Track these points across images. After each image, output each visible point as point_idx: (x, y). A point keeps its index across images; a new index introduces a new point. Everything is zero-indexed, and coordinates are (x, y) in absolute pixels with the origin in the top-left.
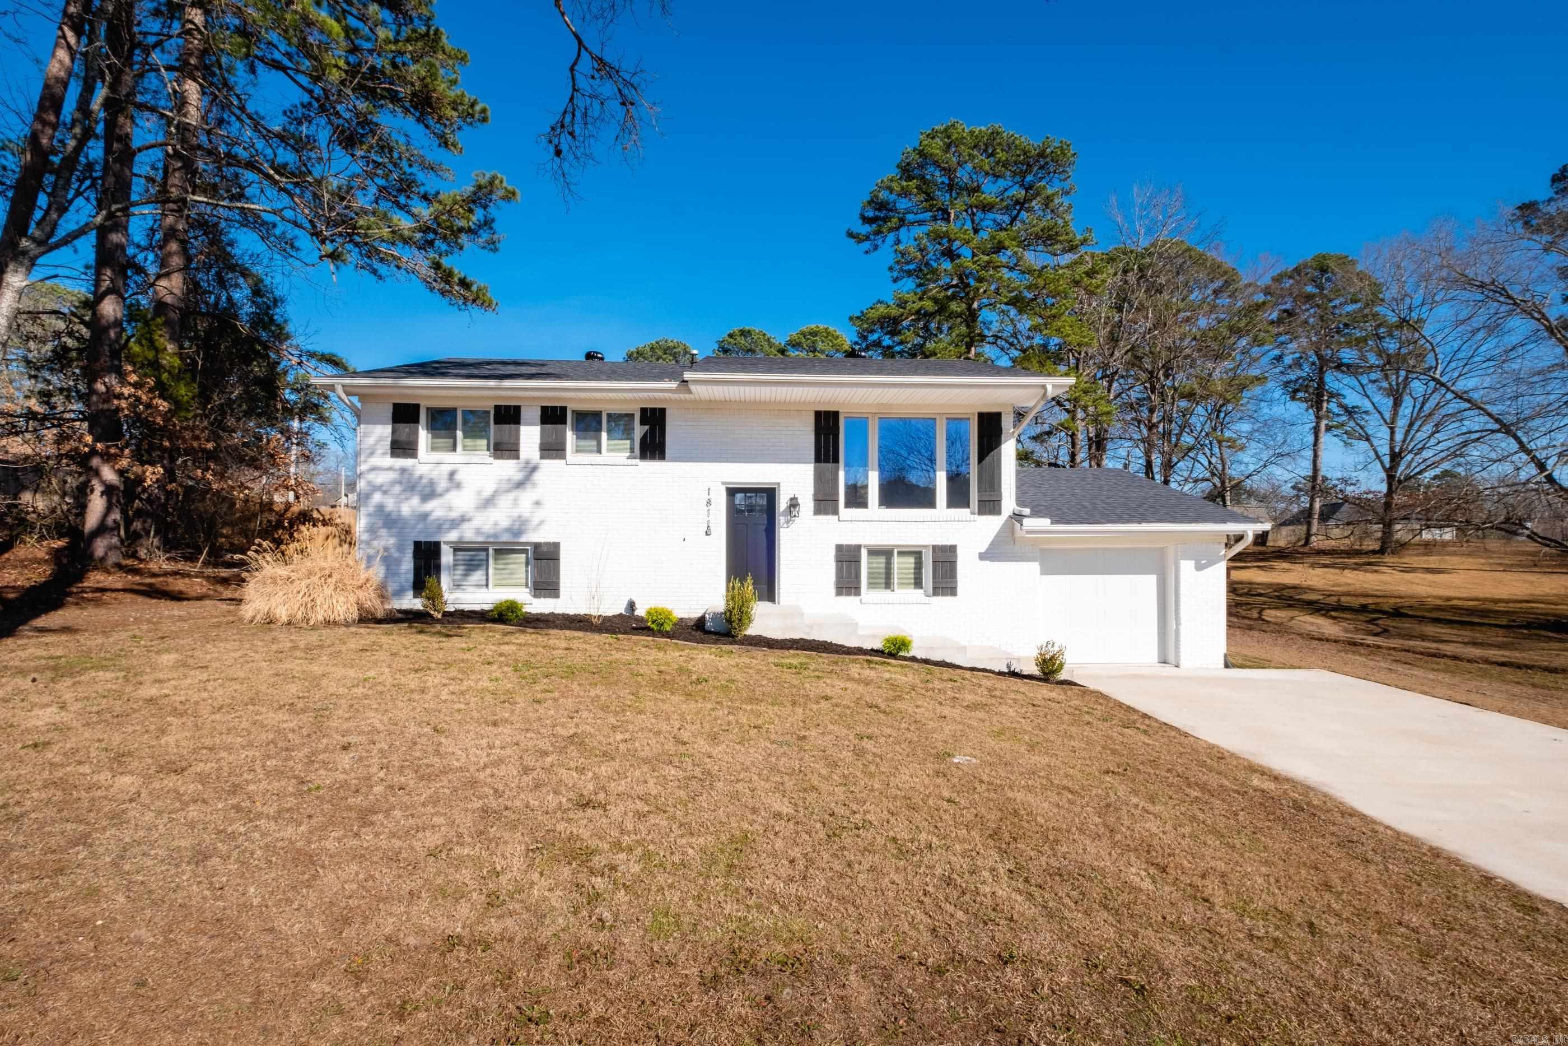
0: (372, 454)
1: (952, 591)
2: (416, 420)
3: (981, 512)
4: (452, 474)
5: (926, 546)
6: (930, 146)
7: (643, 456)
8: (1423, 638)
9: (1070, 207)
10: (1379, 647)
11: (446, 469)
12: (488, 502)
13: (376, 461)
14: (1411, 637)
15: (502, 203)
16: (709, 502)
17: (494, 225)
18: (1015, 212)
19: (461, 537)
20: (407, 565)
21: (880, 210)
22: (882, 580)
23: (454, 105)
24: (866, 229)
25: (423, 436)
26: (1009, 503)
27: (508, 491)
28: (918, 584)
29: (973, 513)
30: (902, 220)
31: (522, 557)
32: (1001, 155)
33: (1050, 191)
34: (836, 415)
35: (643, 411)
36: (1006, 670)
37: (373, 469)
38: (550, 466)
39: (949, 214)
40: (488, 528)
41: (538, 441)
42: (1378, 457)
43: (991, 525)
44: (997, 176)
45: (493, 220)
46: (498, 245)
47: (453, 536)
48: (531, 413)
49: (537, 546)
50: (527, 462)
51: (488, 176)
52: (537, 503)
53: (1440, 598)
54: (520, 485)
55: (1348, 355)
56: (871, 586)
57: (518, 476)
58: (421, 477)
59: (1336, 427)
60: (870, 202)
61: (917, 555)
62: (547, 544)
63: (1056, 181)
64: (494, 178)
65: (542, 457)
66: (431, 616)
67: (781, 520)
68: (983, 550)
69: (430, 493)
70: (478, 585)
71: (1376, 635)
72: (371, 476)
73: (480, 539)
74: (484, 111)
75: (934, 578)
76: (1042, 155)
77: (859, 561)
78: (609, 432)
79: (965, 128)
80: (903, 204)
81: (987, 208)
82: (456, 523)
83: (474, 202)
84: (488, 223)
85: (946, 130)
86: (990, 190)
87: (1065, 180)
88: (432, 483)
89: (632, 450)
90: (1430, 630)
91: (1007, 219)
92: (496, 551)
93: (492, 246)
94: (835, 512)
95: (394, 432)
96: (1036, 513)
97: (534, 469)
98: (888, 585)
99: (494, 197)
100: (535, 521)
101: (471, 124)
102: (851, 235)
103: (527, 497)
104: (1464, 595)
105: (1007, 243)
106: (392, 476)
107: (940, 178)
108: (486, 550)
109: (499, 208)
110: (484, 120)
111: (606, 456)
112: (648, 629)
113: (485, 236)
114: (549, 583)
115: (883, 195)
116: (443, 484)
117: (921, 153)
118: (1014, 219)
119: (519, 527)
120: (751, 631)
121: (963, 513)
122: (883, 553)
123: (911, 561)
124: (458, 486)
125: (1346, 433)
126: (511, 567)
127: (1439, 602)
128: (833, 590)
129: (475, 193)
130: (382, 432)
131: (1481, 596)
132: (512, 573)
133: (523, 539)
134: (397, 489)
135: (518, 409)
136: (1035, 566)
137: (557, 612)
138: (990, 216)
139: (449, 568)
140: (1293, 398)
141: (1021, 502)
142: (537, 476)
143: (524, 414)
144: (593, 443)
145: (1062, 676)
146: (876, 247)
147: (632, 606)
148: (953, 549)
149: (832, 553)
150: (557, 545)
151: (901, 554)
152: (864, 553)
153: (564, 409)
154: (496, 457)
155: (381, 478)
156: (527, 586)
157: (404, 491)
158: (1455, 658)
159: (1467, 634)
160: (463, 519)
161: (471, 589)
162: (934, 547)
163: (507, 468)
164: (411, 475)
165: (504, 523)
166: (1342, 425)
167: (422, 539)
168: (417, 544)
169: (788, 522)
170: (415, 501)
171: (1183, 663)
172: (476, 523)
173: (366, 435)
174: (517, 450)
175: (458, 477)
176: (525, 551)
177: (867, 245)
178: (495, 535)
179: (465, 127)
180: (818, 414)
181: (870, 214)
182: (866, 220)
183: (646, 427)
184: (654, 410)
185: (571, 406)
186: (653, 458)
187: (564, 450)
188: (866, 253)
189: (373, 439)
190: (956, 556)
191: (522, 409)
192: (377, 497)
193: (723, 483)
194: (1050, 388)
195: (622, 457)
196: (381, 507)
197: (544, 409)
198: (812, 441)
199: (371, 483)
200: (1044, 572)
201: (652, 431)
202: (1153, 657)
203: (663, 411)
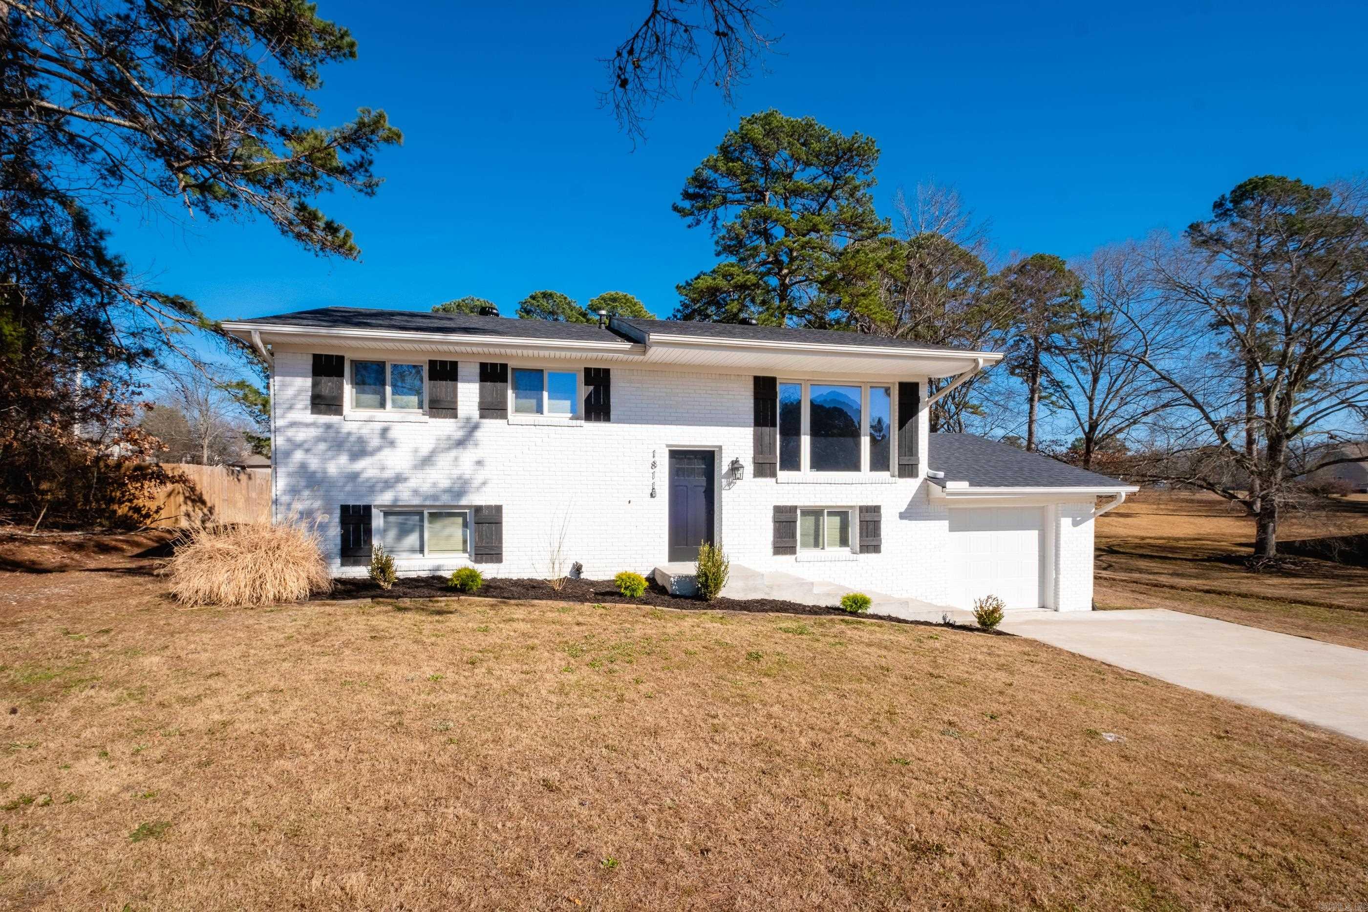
0: (291, 408)
1: (876, 549)
2: (341, 374)
3: (901, 475)
4: (385, 431)
5: (851, 507)
6: (750, 129)
7: (588, 418)
9: (871, 198)
11: (378, 426)
12: (426, 461)
13: (294, 416)
15: (383, 146)
16: (654, 465)
17: (372, 169)
18: (822, 199)
19: (396, 500)
20: (335, 531)
21: (700, 187)
22: (812, 540)
23: (322, 34)
24: (687, 204)
25: (348, 391)
26: (924, 469)
27: (449, 449)
28: (844, 541)
29: (893, 476)
30: (724, 198)
31: (460, 520)
32: (816, 146)
33: (857, 183)
34: (774, 380)
35: (587, 370)
36: (942, 622)
37: (293, 424)
38: (491, 425)
39: (764, 196)
40: (426, 488)
41: (477, 400)
42: (1080, 423)
43: (909, 487)
44: (809, 165)
45: (371, 163)
46: (376, 189)
47: (386, 498)
48: (469, 369)
49: (478, 509)
50: (468, 419)
51: (374, 113)
52: (479, 463)
54: (461, 443)
56: (804, 545)
57: (459, 434)
58: (349, 434)
59: (1046, 398)
60: (695, 179)
61: (842, 514)
62: (489, 507)
63: (860, 174)
64: (381, 116)
65: (482, 416)
66: (379, 587)
67: (721, 482)
68: (903, 510)
69: (360, 450)
70: (413, 551)
72: (290, 433)
73: (416, 501)
74: (352, 45)
75: (861, 536)
76: (850, 150)
77: (795, 522)
78: (551, 392)
79: (783, 117)
80: (724, 183)
81: (797, 192)
82: (388, 484)
83: (354, 141)
84: (362, 165)
85: (766, 118)
86: (802, 177)
87: (867, 173)
88: (361, 440)
89: (573, 411)
91: (815, 205)
92: (431, 514)
93: (370, 189)
94: (773, 475)
95: (315, 385)
96: (954, 479)
97: (476, 427)
98: (816, 544)
99: (375, 138)
100: (476, 483)
101: (334, 58)
102: (675, 208)
103: (468, 456)
105: (821, 227)
106: (313, 432)
107: (757, 162)
108: (421, 514)
109: (378, 150)
110: (351, 54)
111: (547, 416)
112: (621, 595)
113: (361, 179)
114: (491, 548)
115: (707, 173)
116: (375, 442)
117: (743, 137)
118: (822, 206)
119: (460, 488)
121: (884, 475)
122: (815, 513)
123: (837, 520)
124: (392, 444)
125: (1053, 403)
126: (447, 531)
128: (770, 549)
129: (356, 132)
130: (304, 383)
132: (449, 537)
133: (464, 502)
134: (322, 446)
135: (454, 365)
136: (945, 524)
137: (499, 577)
138: (801, 201)
139: (378, 530)
140: (1012, 373)
141: (931, 466)
142: (478, 434)
143: (462, 370)
144: (534, 402)
145: (1001, 627)
146: (698, 222)
147: (578, 569)
148: (876, 509)
149: (770, 514)
150: (499, 509)
151: (830, 514)
152: (799, 512)
153: (504, 367)
154: (432, 416)
155: (301, 435)
156: (465, 550)
157: (329, 449)
160: (399, 479)
161: (405, 555)
162: (861, 509)
163: (445, 427)
164: (338, 432)
165: (445, 483)
167: (351, 502)
168: (345, 509)
169: (729, 484)
170: (343, 459)
171: (1062, 608)
172: (413, 483)
173: (284, 386)
174: (455, 409)
175: (392, 434)
176: (463, 515)
177: (690, 220)
178: (435, 497)
179: (328, 60)
180: (757, 380)
181: (691, 191)
182: (687, 196)
183: (591, 388)
184: (598, 370)
185: (512, 364)
186: (598, 419)
187: (505, 410)
188: (689, 226)
189: (290, 392)
190: (880, 516)
191: (460, 365)
192: (298, 456)
193: (668, 446)
194: (981, 361)
195: (565, 417)
196: (303, 466)
197: (483, 366)
198: (752, 405)
199: (289, 440)
200: (951, 529)
201: (596, 391)
202: (1034, 602)
203: (607, 372)
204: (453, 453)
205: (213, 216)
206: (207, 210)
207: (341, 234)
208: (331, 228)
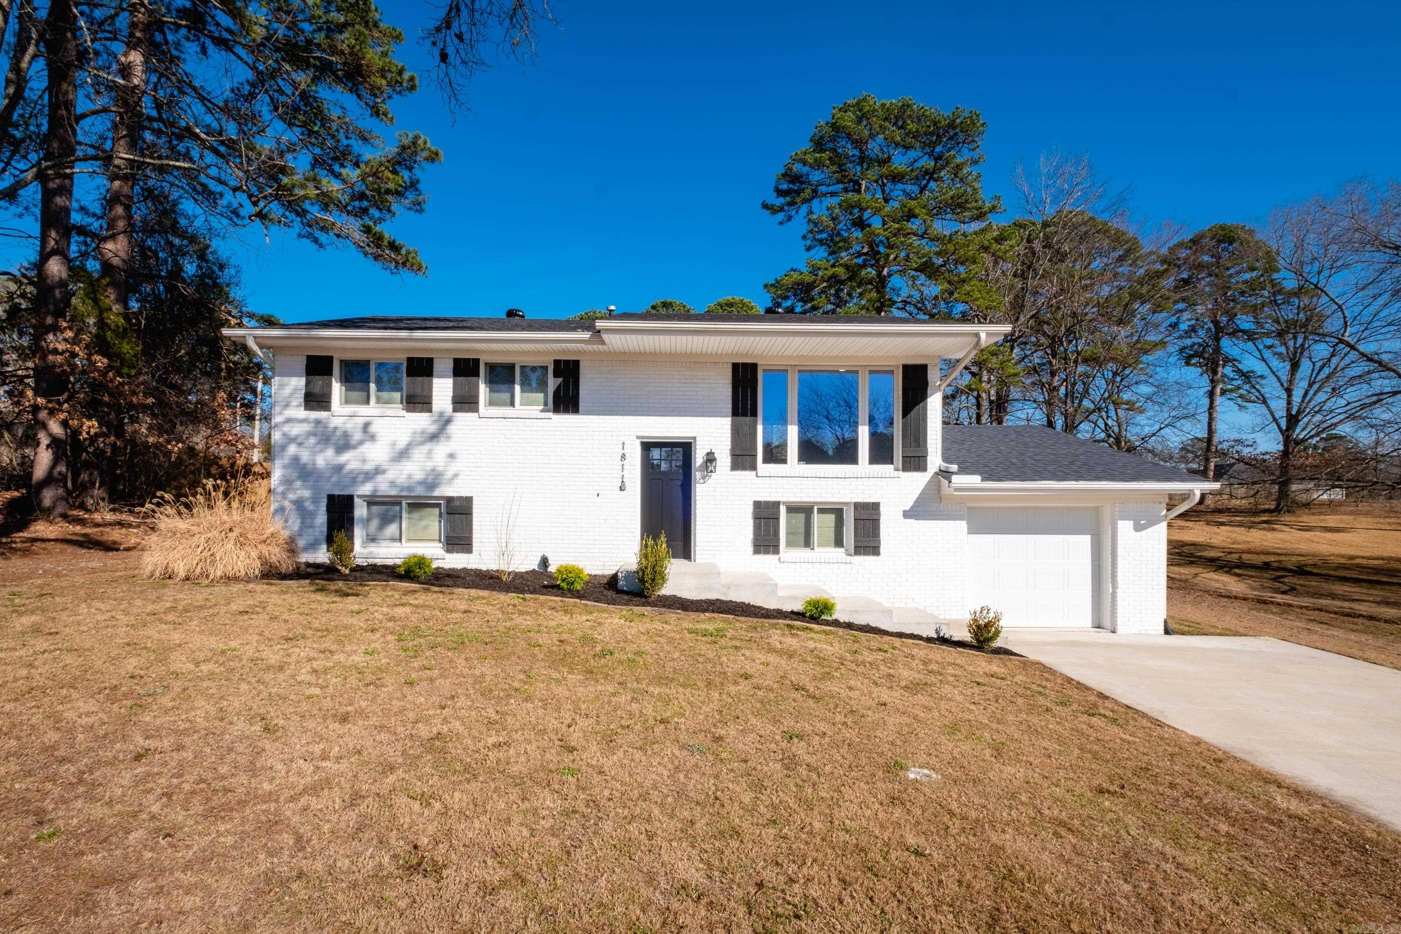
0: (287, 405)
1: (875, 550)
2: (330, 373)
3: (905, 468)
4: (366, 426)
5: (847, 504)
6: (842, 118)
7: (557, 409)
8: (1333, 596)
9: (979, 176)
10: (1290, 605)
11: (360, 421)
12: (403, 454)
13: (291, 413)
14: (1321, 596)
15: (425, 164)
16: (623, 457)
17: (419, 186)
18: (924, 182)
19: (375, 491)
20: (321, 519)
21: (793, 182)
22: (802, 538)
23: (383, 72)
24: (781, 201)
25: (337, 389)
26: (935, 459)
27: (422, 443)
28: (839, 542)
29: (897, 469)
30: (815, 191)
31: (437, 511)
32: (912, 126)
33: (959, 160)
34: (754, 367)
35: (557, 363)
36: (935, 636)
37: (289, 421)
38: (463, 419)
39: (860, 185)
40: (402, 480)
41: (451, 394)
42: (1275, 420)
43: (917, 482)
44: (907, 148)
45: (418, 181)
46: (424, 206)
47: (366, 489)
48: (444, 365)
49: (449, 500)
50: (441, 414)
51: (411, 136)
52: (452, 456)
53: (1343, 556)
54: (434, 437)
55: (1245, 322)
56: (790, 544)
57: (433, 428)
58: (336, 428)
59: (1231, 391)
60: (786, 174)
61: (838, 512)
62: (460, 498)
63: (965, 151)
64: (417, 138)
65: (455, 410)
66: (339, 571)
67: (697, 475)
68: (907, 508)
69: (344, 444)
70: (393, 540)
71: (1284, 593)
72: (286, 428)
73: (393, 492)
75: (855, 536)
76: (952, 125)
77: (778, 519)
78: (522, 385)
79: (877, 101)
80: (816, 176)
81: (897, 178)
82: (369, 476)
83: (399, 163)
84: (414, 184)
85: (858, 103)
86: (900, 161)
87: (973, 150)
88: (346, 435)
89: (546, 404)
90: (1339, 588)
91: (916, 189)
92: (409, 505)
93: (418, 207)
94: (753, 467)
95: (308, 384)
96: (963, 470)
97: (448, 421)
98: (807, 543)
99: (418, 159)
100: (449, 475)
101: (399, 91)
102: (765, 206)
103: (441, 450)
104: (1368, 554)
105: (917, 211)
106: (306, 427)
107: (852, 152)
108: (400, 504)
109: (423, 169)
110: (413, 88)
111: (519, 409)
112: (558, 587)
113: (411, 196)
114: (461, 538)
115: (797, 168)
116: (357, 436)
117: (834, 126)
118: (923, 189)
119: (433, 480)
120: (666, 590)
121: (887, 469)
122: (803, 510)
123: (831, 518)
124: (372, 438)
125: (1241, 396)
126: (424, 523)
127: (1343, 561)
128: (750, 548)
129: (399, 154)
130: (298, 383)
131: (1385, 555)
132: (426, 527)
133: (436, 493)
134: (312, 440)
135: (430, 361)
136: (963, 525)
137: (470, 567)
138: (900, 186)
139: (362, 520)
140: (1188, 364)
141: (946, 458)
142: (452, 428)
143: (437, 366)
144: (506, 396)
145: (998, 643)
146: (790, 218)
147: (544, 562)
148: (875, 506)
149: (750, 509)
150: (469, 500)
151: (821, 511)
152: (783, 509)
153: (476, 361)
154: (409, 410)
155: (295, 430)
156: (440, 541)
157: (319, 443)
158: (1371, 618)
159: (1378, 593)
160: (378, 471)
161: (384, 543)
162: (857, 506)
163: (421, 421)
164: (326, 427)
165: (419, 476)
166: (1239, 388)
167: (336, 493)
168: (331, 498)
169: (704, 478)
170: (330, 453)
171: (1119, 629)
172: (390, 475)
173: (282, 386)
174: (430, 403)
175: (373, 429)
176: (439, 505)
177: (780, 216)
178: (410, 488)
179: (394, 95)
180: (735, 366)
181: (784, 186)
182: (780, 193)
183: (560, 380)
184: (567, 362)
185: (484, 359)
186: (566, 411)
187: (477, 403)
188: (781, 223)
189: (287, 391)
190: (879, 514)
191: (435, 361)
192: (292, 449)
193: (638, 437)
194: (983, 336)
195: (535, 410)
196: (296, 459)
197: (457, 361)
198: (730, 394)
199: (285, 435)
200: (971, 531)
201: (566, 383)
202: (1087, 620)
203: (576, 363)
204: (427, 447)
205: (321, 246)
206: (316, 241)
207: (403, 252)
208: (394, 247)
